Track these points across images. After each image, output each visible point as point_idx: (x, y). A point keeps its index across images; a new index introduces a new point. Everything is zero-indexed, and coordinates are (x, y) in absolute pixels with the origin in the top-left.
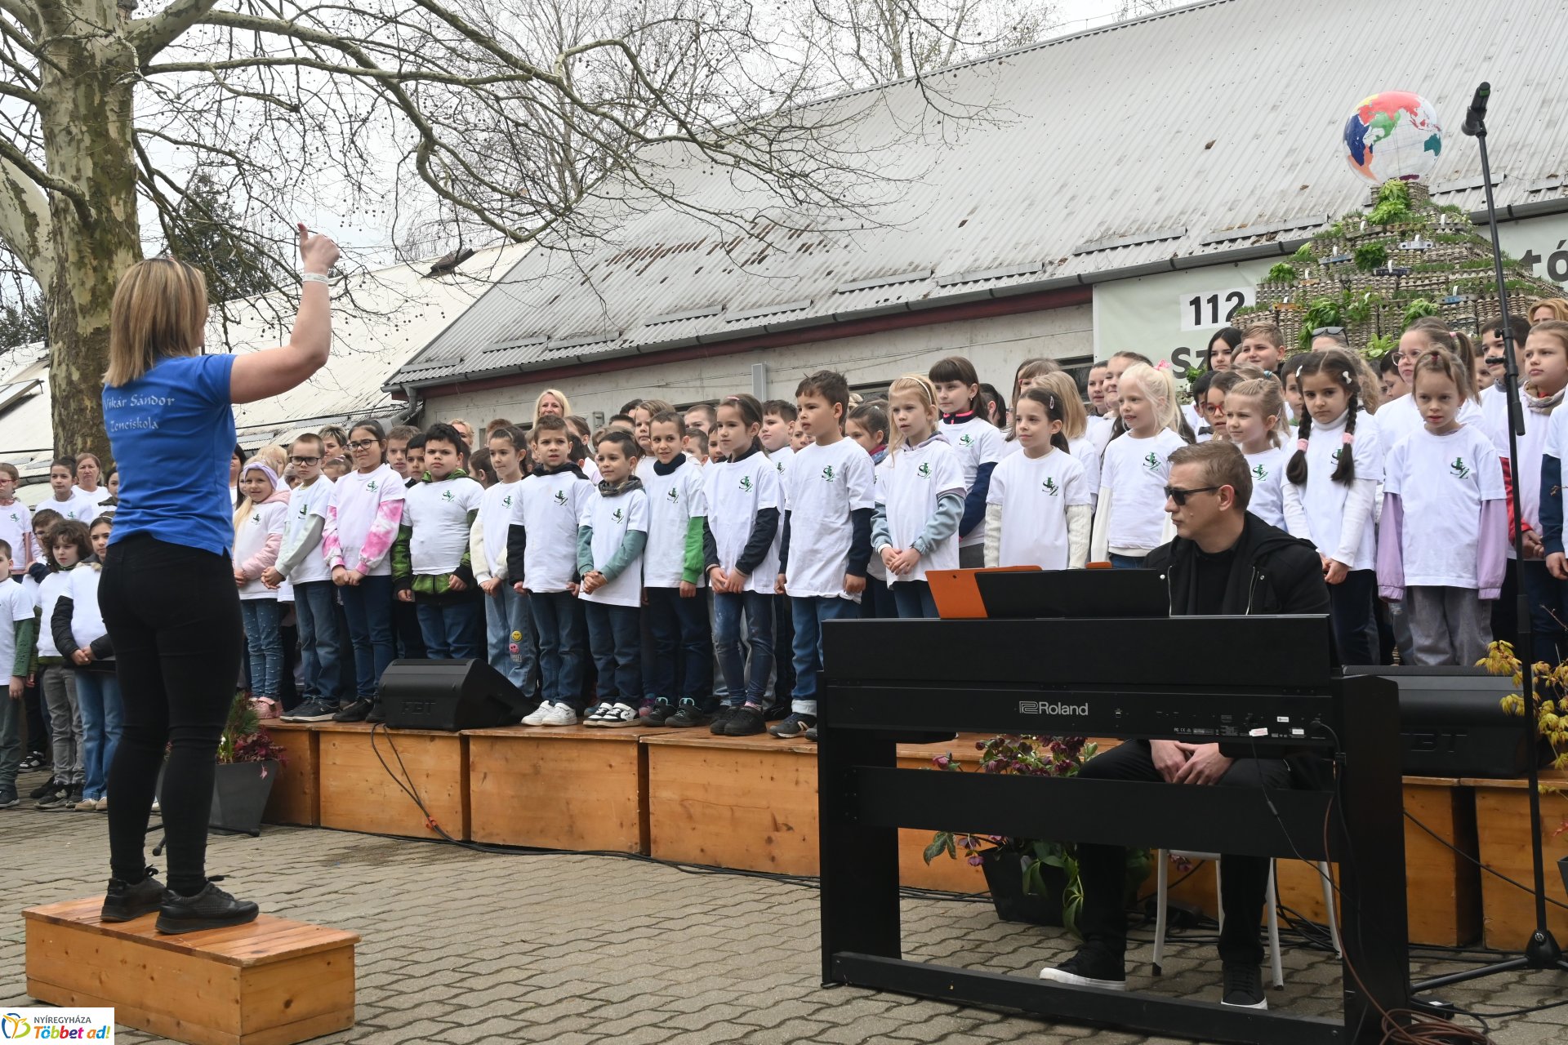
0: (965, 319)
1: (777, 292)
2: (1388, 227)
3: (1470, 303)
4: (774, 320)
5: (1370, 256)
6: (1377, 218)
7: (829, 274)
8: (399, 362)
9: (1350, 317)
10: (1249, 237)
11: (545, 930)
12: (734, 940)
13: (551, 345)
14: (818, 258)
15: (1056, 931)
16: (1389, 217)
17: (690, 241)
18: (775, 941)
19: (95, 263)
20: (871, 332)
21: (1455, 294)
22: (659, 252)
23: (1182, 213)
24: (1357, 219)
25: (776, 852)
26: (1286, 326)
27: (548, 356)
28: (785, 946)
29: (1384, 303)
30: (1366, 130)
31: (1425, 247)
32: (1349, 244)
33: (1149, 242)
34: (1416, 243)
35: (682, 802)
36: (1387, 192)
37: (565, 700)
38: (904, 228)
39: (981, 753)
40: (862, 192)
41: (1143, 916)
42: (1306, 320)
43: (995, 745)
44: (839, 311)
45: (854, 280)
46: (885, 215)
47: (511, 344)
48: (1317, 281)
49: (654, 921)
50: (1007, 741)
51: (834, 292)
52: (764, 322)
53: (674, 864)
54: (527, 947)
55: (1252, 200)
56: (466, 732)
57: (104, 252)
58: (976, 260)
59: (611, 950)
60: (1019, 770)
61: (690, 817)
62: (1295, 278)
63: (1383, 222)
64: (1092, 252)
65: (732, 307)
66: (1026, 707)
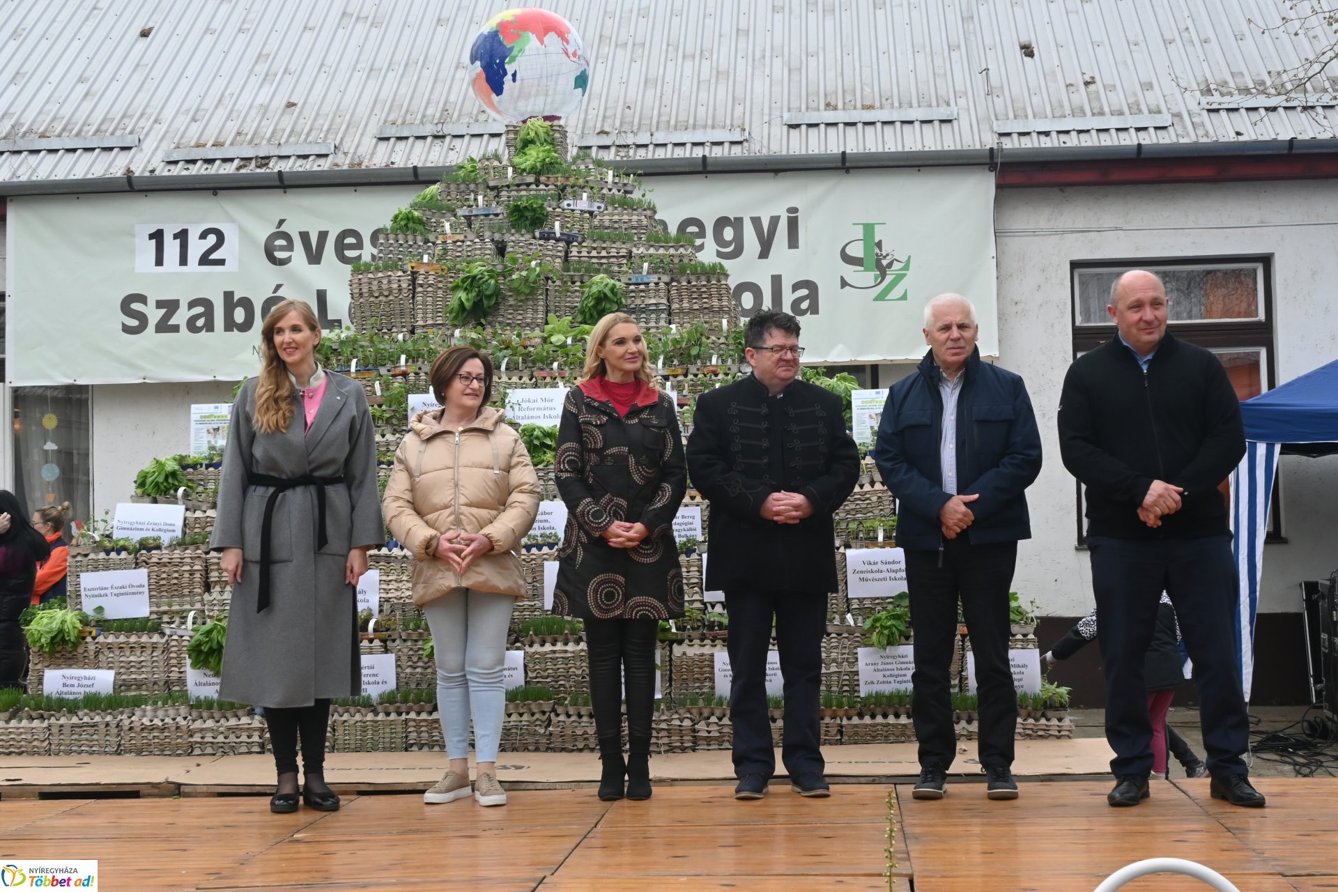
2: (543, 179)
3: (662, 285)
5: (525, 213)
6: (526, 165)
10: (232, 160)
16: (542, 166)
21: (645, 273)
23: (126, 116)
24: (496, 163)
30: (510, 52)
31: (595, 209)
32: (494, 193)
33: (86, 150)
34: (583, 203)
36: (532, 134)
48: (461, 237)
55: (222, 113)
62: (427, 230)
63: (535, 171)
64: (2, 153)
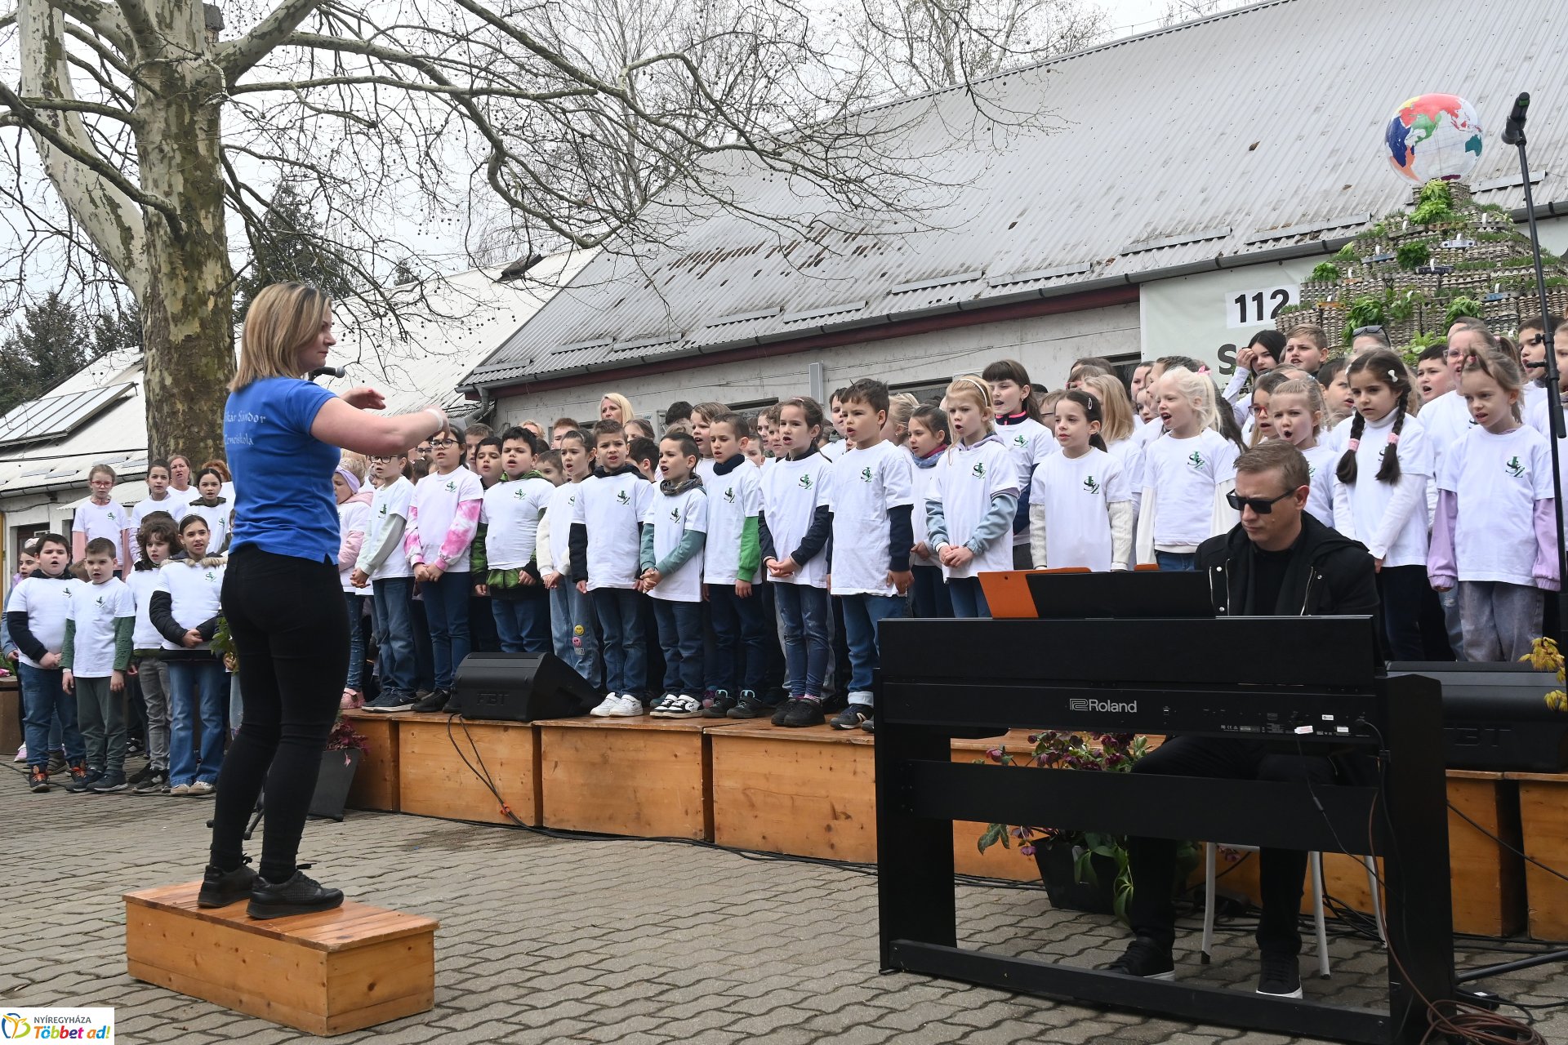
0: (1014, 318)
1: (833, 294)
2: (1430, 227)
3: (1512, 300)
4: (830, 321)
5: (1412, 255)
6: (1419, 218)
7: (883, 275)
8: (472, 364)
9: (1393, 315)
10: (1293, 236)
11: (613, 915)
12: (795, 926)
13: (617, 346)
14: (873, 260)
15: (1108, 919)
16: (1431, 217)
17: (748, 245)
18: (834, 928)
19: (186, 274)
20: (925, 332)
21: (1496, 291)
22: (719, 256)
23: (1227, 213)
24: (1399, 219)
25: (835, 840)
26: (1329, 324)
27: (613, 357)
28: (844, 932)
29: (1426, 300)
30: (1408, 131)
31: (1467, 245)
32: (1392, 243)
33: (1194, 242)
34: (1457, 242)
35: (745, 791)
36: (1429, 192)
37: (631, 692)
38: (955, 230)
39: (1034, 746)
40: (916, 197)
41: (1192, 905)
42: (1349, 318)
43: (1047, 739)
44: (893, 312)
45: (907, 282)
46: (938, 218)
47: (578, 346)
48: (1360, 280)
49: (718, 907)
50: (1058, 735)
51: (888, 294)
52: (820, 322)
53: (737, 851)
54: (597, 932)
55: (1296, 200)
56: (538, 723)
57: (194, 264)
58: (1025, 261)
59: (678, 935)
60: (1070, 763)
61: (752, 806)
62: (1338, 277)
63: (1425, 221)
64: (1139, 252)
65: (789, 308)
66: (1076, 704)
